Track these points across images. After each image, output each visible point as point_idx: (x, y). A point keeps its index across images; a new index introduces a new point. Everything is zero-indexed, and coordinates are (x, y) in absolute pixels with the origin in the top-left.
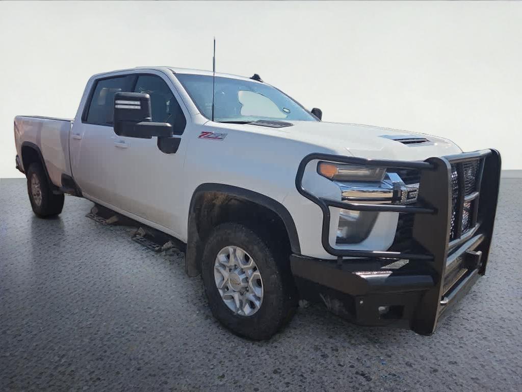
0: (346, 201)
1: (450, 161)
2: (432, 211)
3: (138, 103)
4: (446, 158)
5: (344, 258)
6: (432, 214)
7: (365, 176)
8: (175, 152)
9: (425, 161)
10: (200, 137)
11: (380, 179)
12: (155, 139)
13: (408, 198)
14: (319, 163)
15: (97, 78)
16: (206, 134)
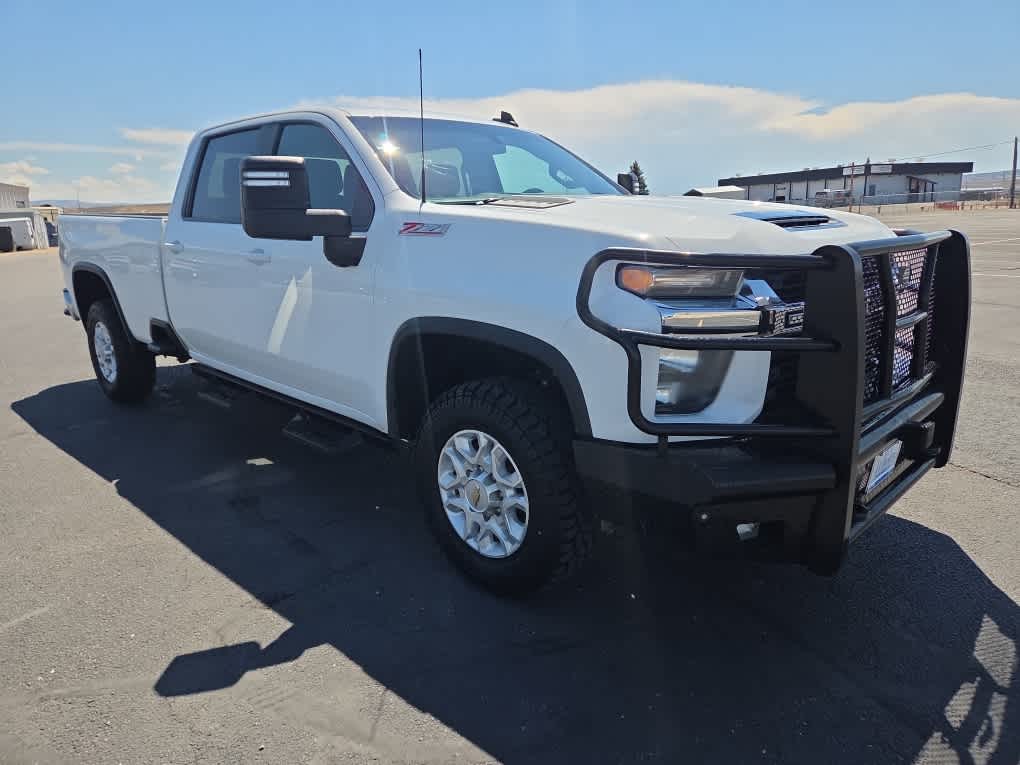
0: (671, 335)
1: (860, 253)
2: (830, 345)
3: (285, 175)
4: (855, 247)
5: (671, 439)
6: (829, 350)
7: (704, 288)
8: (356, 265)
9: (815, 253)
10: (400, 232)
11: (734, 291)
12: (318, 241)
13: (787, 325)
14: (619, 268)
15: (206, 134)
16: (412, 227)
